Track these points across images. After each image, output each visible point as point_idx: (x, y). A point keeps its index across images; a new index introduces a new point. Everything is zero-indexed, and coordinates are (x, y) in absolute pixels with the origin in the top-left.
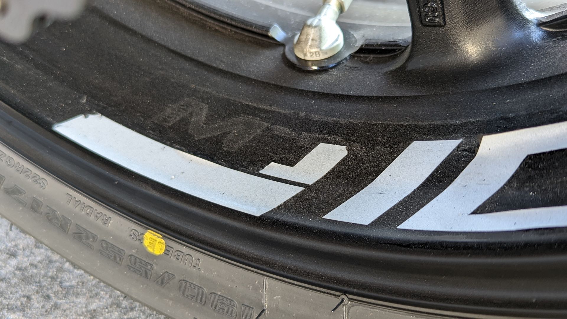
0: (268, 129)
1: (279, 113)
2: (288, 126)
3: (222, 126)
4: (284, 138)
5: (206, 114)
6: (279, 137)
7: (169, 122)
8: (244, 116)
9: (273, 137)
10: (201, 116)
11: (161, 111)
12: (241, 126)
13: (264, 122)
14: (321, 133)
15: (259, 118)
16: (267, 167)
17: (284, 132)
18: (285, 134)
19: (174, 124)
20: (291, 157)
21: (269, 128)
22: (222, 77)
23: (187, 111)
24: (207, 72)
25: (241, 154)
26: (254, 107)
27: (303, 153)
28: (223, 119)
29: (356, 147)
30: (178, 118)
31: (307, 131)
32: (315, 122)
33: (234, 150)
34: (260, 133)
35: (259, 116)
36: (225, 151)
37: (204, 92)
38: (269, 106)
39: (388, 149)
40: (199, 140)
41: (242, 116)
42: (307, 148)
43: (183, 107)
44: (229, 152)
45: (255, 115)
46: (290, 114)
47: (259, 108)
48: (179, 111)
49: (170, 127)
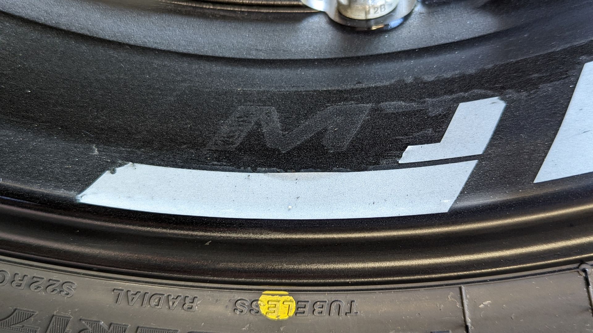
0: (374, 110)
1: (377, 88)
2: (400, 99)
3: (309, 125)
4: (404, 114)
5: (279, 118)
6: (396, 115)
7: (233, 143)
8: (332, 105)
9: (388, 116)
10: (274, 122)
11: (214, 133)
12: (336, 117)
13: (363, 103)
14: (451, 92)
15: (354, 100)
16: (404, 154)
17: (400, 107)
18: (403, 109)
19: (241, 144)
20: (430, 131)
21: (376, 108)
22: (269, 68)
23: (250, 122)
24: (246, 69)
25: (357, 151)
26: (337, 90)
27: (443, 122)
28: (306, 117)
29: (512, 94)
30: (244, 135)
31: (429, 96)
32: (432, 83)
33: (344, 149)
34: (367, 118)
35: (352, 99)
36: (333, 154)
37: (258, 93)
38: (357, 84)
39: (557, 83)
40: (288, 153)
41: (329, 106)
42: (444, 115)
43: (242, 119)
44: (339, 154)
45: (346, 100)
46: (391, 85)
47: (345, 90)
48: (239, 125)
49: (239, 149)
